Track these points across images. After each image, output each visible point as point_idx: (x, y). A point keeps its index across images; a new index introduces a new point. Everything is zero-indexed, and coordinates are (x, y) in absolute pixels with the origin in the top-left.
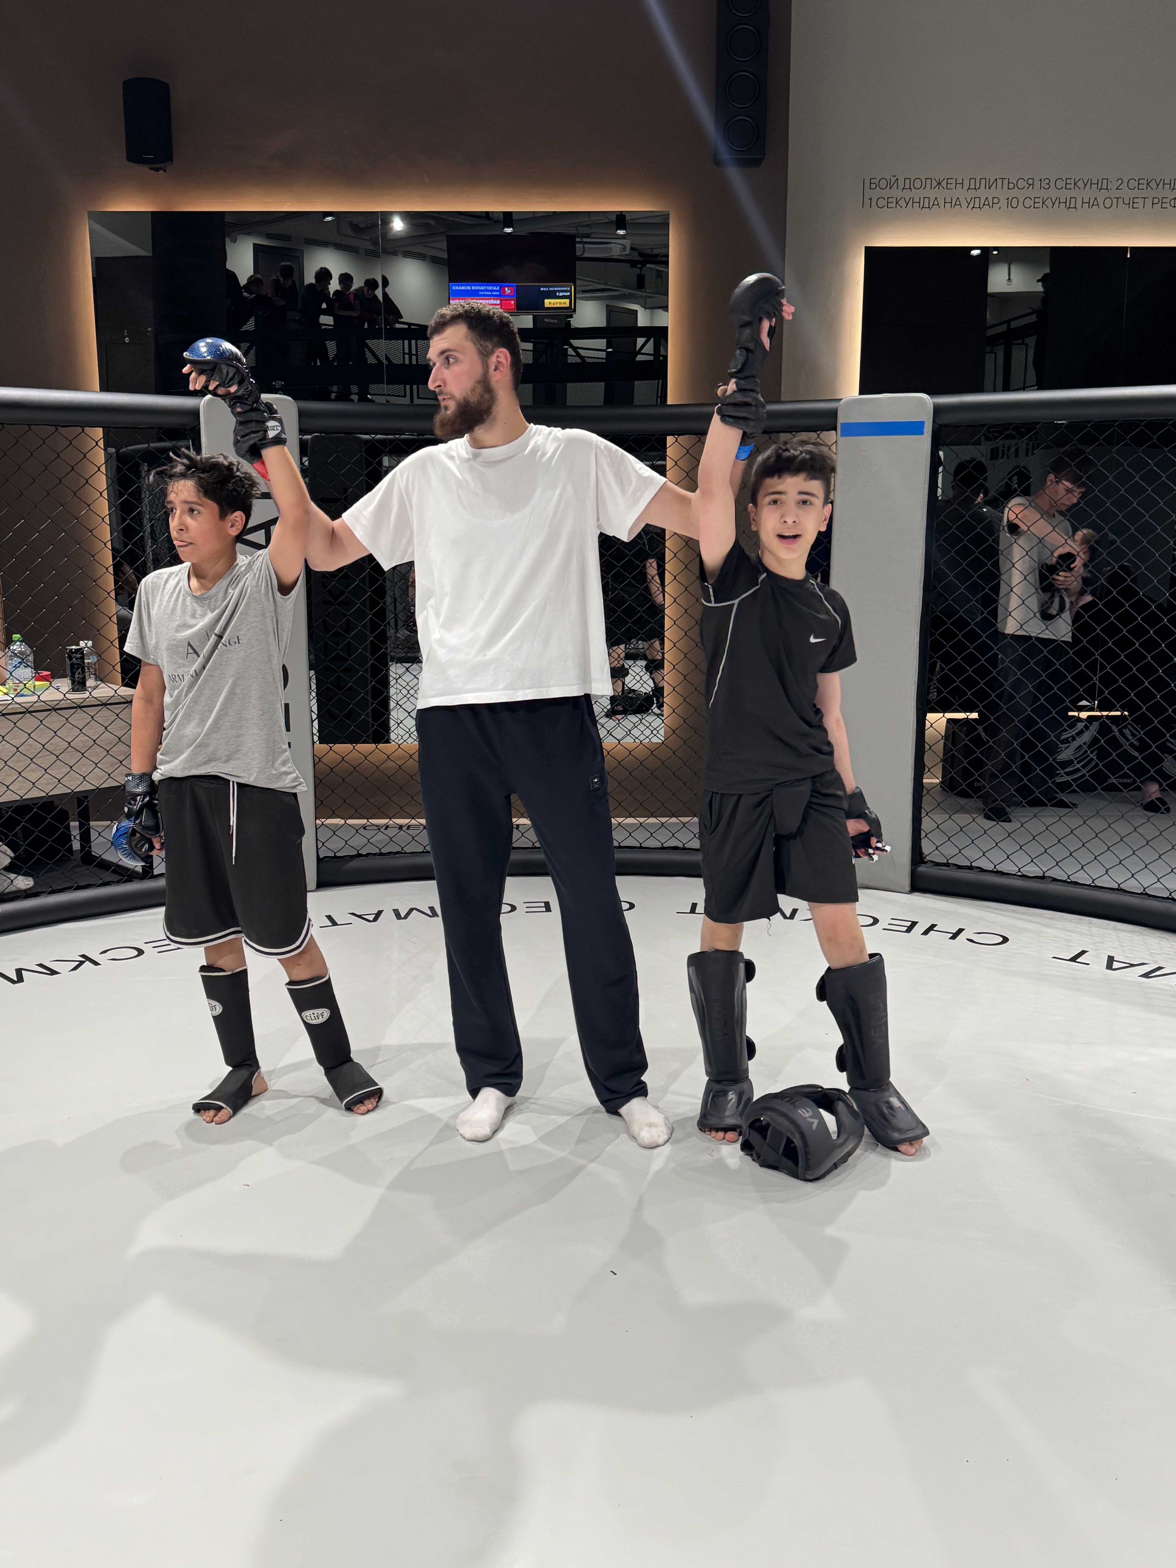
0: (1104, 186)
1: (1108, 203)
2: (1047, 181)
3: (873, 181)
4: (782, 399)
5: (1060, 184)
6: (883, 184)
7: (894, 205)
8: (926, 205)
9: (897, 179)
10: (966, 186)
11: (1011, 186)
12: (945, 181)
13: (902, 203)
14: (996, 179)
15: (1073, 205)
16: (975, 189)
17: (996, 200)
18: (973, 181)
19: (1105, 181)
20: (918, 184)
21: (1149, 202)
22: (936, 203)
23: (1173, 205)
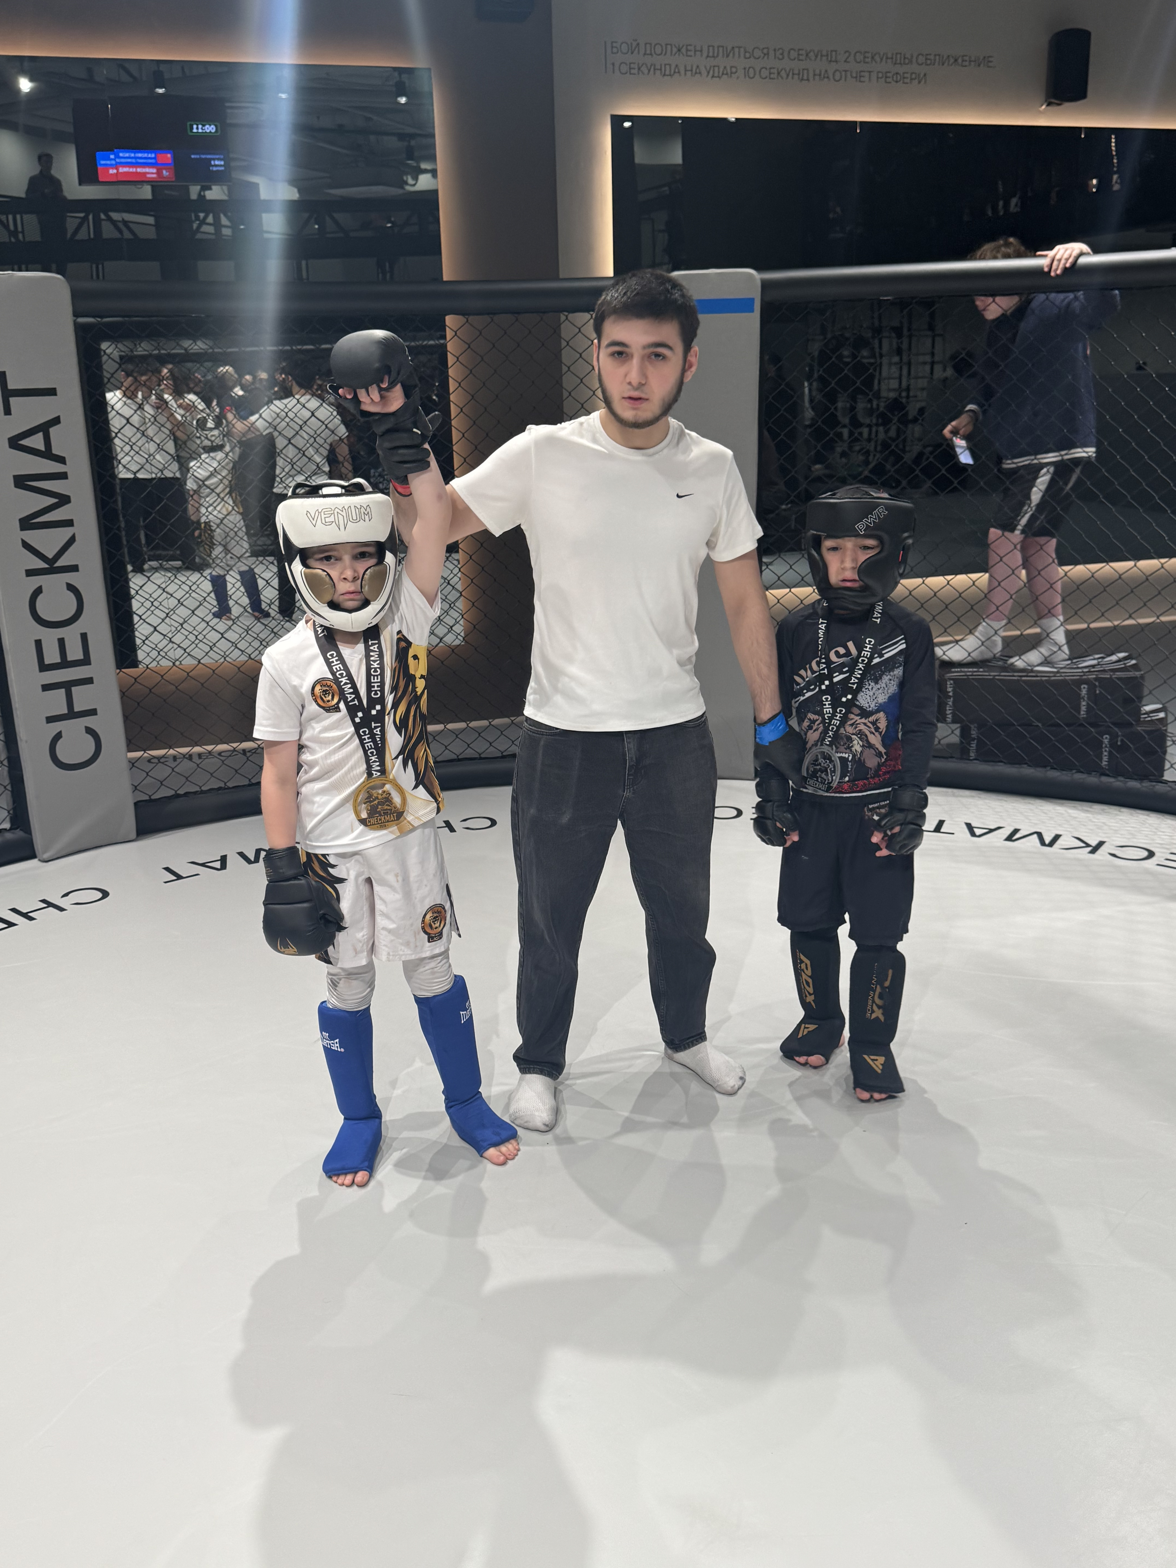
0: (833, 59)
1: (837, 76)
2: (781, 51)
3: (614, 45)
4: (561, 277)
5: (794, 54)
6: (624, 48)
7: (636, 71)
8: (667, 72)
9: (638, 44)
10: (705, 54)
11: (748, 55)
12: (685, 47)
13: (644, 69)
14: (733, 48)
15: (805, 77)
16: (713, 57)
17: (734, 70)
18: (711, 48)
19: (834, 53)
20: (658, 49)
21: (874, 76)
22: (677, 70)
23: (895, 79)
